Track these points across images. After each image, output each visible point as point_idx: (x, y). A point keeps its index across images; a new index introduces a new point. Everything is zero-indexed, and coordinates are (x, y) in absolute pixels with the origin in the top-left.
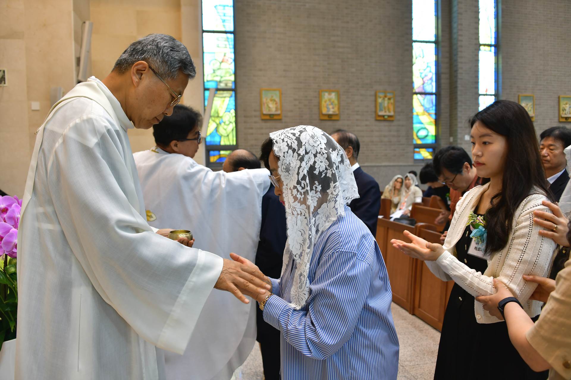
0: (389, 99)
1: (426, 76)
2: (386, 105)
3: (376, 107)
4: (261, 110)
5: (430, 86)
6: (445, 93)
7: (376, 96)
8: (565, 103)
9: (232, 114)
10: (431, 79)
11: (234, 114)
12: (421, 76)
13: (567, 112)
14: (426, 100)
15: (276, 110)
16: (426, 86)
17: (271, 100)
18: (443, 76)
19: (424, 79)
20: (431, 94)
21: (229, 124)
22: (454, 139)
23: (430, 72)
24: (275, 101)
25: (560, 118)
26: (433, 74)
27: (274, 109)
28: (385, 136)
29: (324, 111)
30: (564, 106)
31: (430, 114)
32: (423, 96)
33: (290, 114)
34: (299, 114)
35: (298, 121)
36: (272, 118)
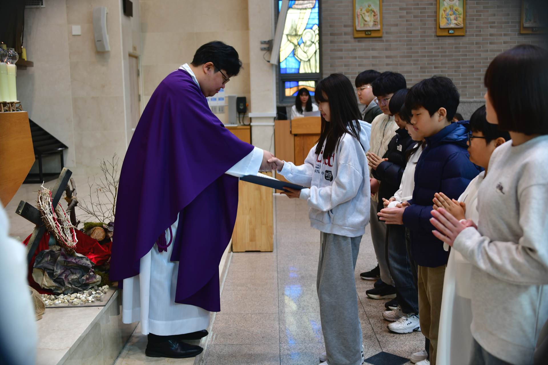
3: (520, 14)
4: (353, 26)
9: (314, 32)
11: (317, 32)
15: (375, 25)
17: (368, 12)
21: (310, 45)
24: (373, 11)
27: (371, 23)
29: (443, 24)
33: (393, 29)
34: (407, 29)
35: (406, 38)
36: (369, 36)
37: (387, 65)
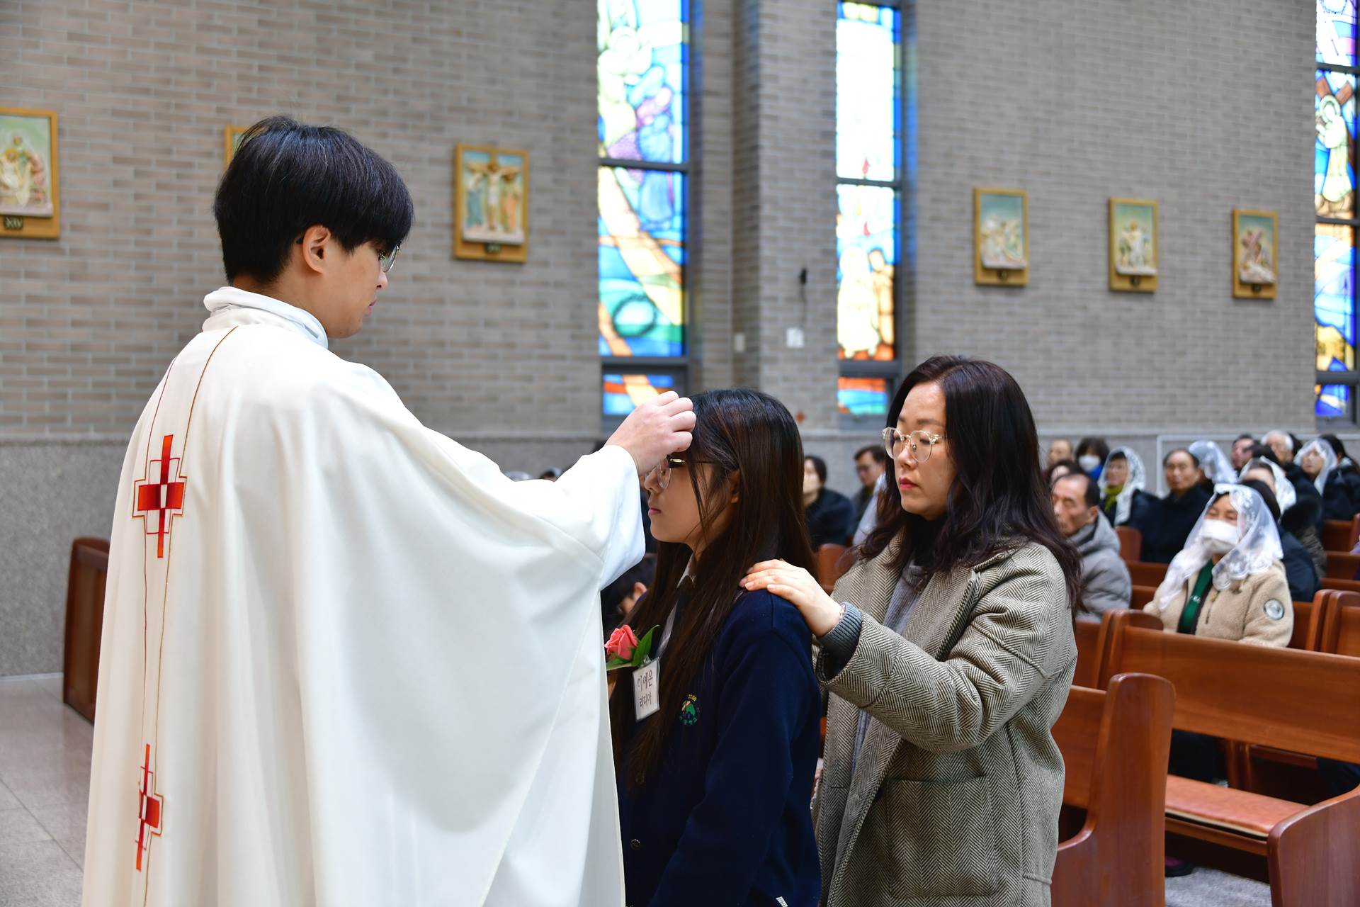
0: (507, 178)
1: (647, 98)
2: (494, 201)
3: (454, 205)
5: (665, 137)
6: (717, 168)
7: (454, 162)
8: (1128, 223)
10: (667, 111)
12: (628, 99)
13: (1137, 258)
14: (647, 189)
15: (36, 199)
16: (645, 138)
17: (12, 158)
18: (709, 103)
19: (642, 112)
20: (666, 168)
22: (748, 340)
23: (664, 85)
24: (30, 159)
25: (1114, 278)
26: (673, 93)
27: (24, 196)
28: (489, 324)
30: (1125, 235)
31: (662, 247)
32: (638, 174)
33: (94, 218)
34: (138, 220)
35: (132, 248)
36: (16, 233)
37: (76, 324)
